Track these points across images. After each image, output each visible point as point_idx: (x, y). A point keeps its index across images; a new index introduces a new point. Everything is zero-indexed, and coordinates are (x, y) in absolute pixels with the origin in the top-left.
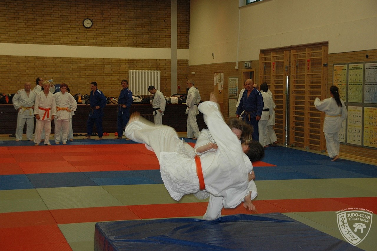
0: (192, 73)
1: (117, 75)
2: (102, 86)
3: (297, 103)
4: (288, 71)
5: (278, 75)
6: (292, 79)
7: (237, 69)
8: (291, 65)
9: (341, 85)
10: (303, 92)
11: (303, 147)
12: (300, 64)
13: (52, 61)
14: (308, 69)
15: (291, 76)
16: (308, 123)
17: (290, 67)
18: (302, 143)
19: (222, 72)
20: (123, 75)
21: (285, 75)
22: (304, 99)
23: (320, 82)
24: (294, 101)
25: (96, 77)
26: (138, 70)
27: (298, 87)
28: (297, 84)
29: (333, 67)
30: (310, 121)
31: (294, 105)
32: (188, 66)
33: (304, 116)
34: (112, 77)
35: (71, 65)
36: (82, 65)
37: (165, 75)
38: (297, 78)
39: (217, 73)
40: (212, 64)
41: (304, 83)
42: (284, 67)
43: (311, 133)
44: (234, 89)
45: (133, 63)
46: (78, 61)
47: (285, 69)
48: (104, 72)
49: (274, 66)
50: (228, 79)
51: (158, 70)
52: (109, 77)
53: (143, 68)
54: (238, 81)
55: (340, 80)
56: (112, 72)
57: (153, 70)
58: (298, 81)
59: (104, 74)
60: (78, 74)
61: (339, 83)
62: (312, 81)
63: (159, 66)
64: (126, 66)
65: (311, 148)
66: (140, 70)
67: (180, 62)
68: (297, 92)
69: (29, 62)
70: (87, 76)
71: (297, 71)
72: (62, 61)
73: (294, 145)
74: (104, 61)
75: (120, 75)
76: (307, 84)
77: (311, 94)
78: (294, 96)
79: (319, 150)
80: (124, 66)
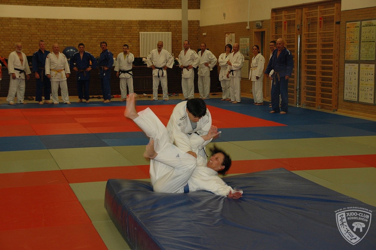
0: (203, 34)
1: (128, 36)
2: (113, 48)
3: (309, 62)
4: (300, 30)
5: (290, 34)
6: (304, 38)
7: (249, 29)
8: (303, 23)
9: (353, 42)
10: (315, 51)
11: (315, 107)
12: (312, 23)
13: (63, 23)
14: (320, 27)
15: (303, 35)
16: (320, 82)
17: (302, 25)
18: (314, 102)
19: (234, 33)
20: (134, 36)
21: (297, 34)
22: (316, 58)
23: (332, 41)
24: (306, 60)
25: (106, 39)
26: (149, 31)
27: (310, 46)
28: (309, 43)
29: (345, 25)
30: (322, 81)
31: (305, 65)
32: (199, 27)
33: (316, 76)
34: (123, 39)
35: (82, 27)
36: (93, 27)
37: (176, 37)
38: (308, 37)
39: (228, 33)
40: (223, 25)
41: (316, 41)
42: (296, 26)
43: (323, 93)
44: (246, 49)
45: (144, 25)
46: (88, 23)
47: (296, 28)
48: (115, 34)
49: (285, 25)
50: (239, 39)
51: (169, 31)
52: (120, 39)
53: (154, 30)
54: (250, 41)
55: (353, 38)
56: (123, 34)
57: (164, 31)
58: (310, 40)
59: (115, 36)
60: (89, 36)
61: (351, 41)
62: (324, 39)
63: (171, 28)
64: (137, 28)
65: (322, 107)
66: (151, 31)
67: (191, 23)
68: (309, 51)
69: (40, 25)
70: (98, 39)
71: (309, 30)
72: (73, 23)
73: (305, 105)
74: (114, 23)
75: (131, 36)
76: (319, 42)
77: (322, 53)
78: (306, 55)
79: (331, 110)
80: (135, 28)
